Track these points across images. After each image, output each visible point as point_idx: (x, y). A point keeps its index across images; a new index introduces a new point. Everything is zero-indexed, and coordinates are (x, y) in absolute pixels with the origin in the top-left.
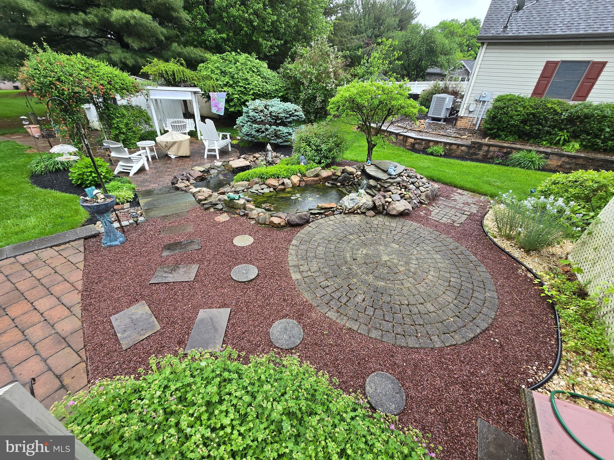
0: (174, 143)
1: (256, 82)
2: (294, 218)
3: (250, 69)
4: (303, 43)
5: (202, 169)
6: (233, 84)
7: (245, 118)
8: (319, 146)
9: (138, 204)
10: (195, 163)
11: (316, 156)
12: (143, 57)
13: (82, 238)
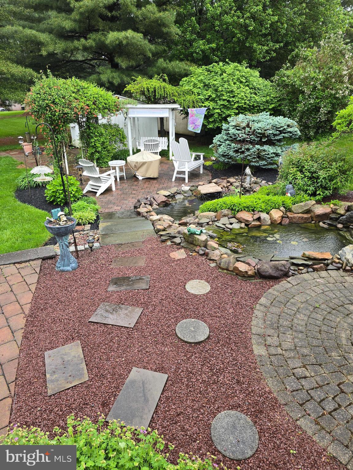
0: (144, 164)
1: (243, 94)
2: (267, 268)
3: (238, 79)
4: (310, 42)
5: (167, 193)
6: (216, 98)
7: (224, 136)
8: (315, 172)
9: (97, 228)
10: (161, 186)
11: (310, 186)
12: (129, 76)
13: (41, 258)
